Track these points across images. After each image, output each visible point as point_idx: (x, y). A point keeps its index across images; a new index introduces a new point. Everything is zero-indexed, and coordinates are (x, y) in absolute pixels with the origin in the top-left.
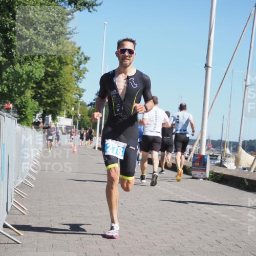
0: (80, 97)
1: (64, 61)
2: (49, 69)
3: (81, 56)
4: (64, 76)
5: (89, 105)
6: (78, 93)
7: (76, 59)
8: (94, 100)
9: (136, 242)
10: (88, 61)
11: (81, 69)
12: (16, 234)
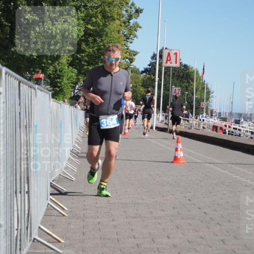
0: (131, 62)
1: (109, 15)
2: (90, 26)
3: (131, 8)
4: (109, 35)
5: (143, 72)
6: (129, 57)
7: (124, 12)
8: (149, 65)
9: (210, 249)
10: (140, 14)
11: (131, 25)
12: (55, 241)
